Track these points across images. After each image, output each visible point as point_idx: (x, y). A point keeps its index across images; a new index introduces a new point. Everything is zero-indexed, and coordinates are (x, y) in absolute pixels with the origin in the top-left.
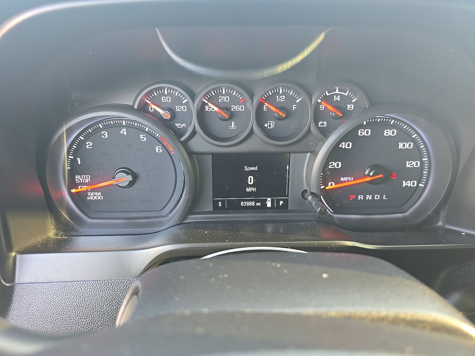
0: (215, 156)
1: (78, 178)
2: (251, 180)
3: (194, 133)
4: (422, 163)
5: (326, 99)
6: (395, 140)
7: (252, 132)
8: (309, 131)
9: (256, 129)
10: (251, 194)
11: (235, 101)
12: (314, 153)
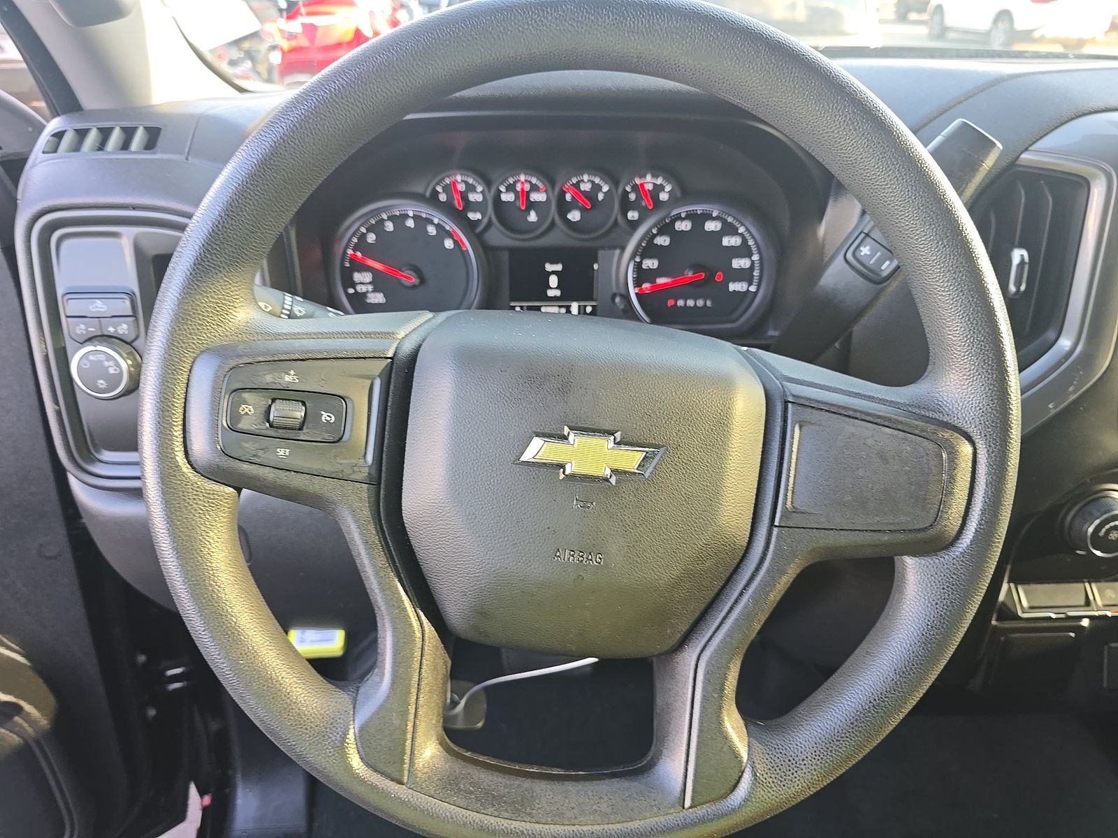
0: (512, 251)
1: (357, 277)
2: (553, 281)
3: (490, 224)
4: (753, 262)
5: (635, 188)
6: (718, 236)
7: (553, 224)
8: (616, 223)
9: (557, 220)
10: (554, 299)
11: (535, 188)
12: (623, 249)
